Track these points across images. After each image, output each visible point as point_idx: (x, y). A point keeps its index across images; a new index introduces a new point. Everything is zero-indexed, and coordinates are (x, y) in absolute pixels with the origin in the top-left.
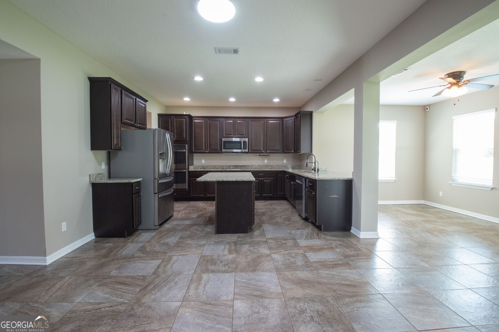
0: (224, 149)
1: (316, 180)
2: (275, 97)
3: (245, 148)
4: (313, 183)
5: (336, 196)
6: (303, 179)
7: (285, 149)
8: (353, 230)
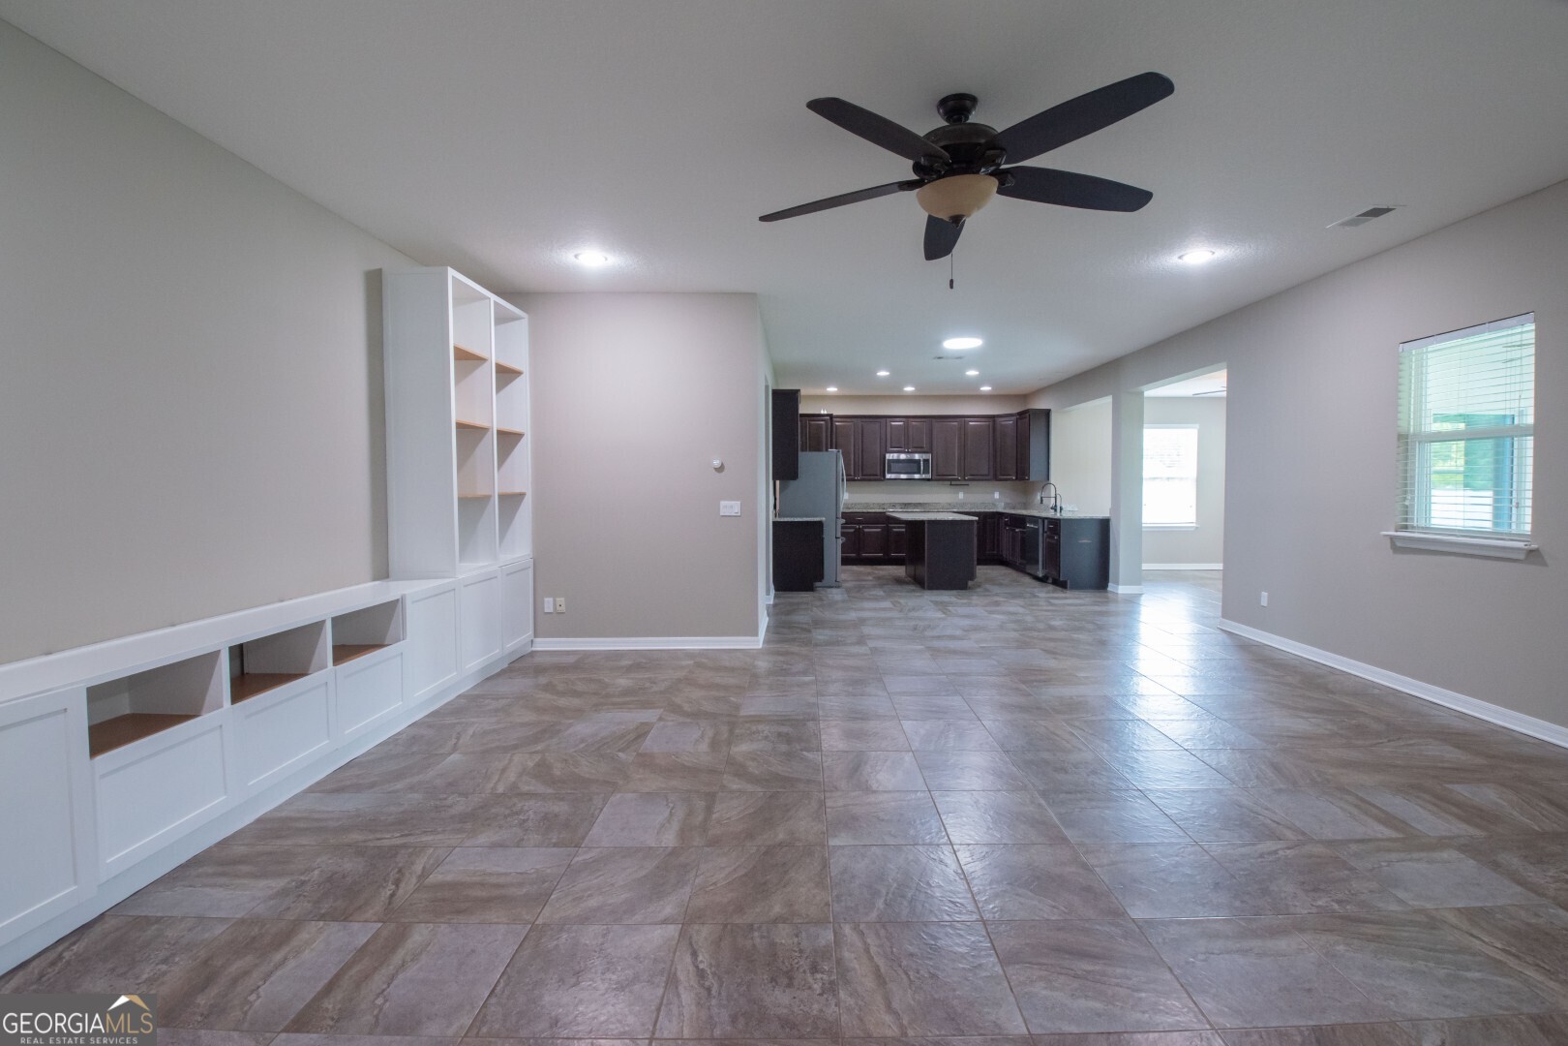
0: (889, 473)
1: (1059, 520)
2: (983, 385)
3: (926, 471)
4: (1055, 525)
5: (1088, 541)
6: (1040, 520)
7: (998, 473)
8: (1111, 587)
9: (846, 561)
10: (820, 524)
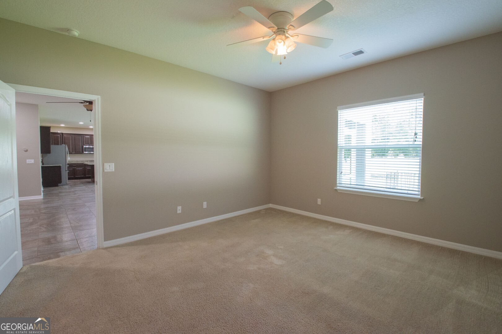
0: (85, 151)
9: (69, 179)
10: (60, 167)
